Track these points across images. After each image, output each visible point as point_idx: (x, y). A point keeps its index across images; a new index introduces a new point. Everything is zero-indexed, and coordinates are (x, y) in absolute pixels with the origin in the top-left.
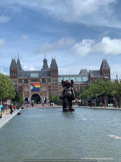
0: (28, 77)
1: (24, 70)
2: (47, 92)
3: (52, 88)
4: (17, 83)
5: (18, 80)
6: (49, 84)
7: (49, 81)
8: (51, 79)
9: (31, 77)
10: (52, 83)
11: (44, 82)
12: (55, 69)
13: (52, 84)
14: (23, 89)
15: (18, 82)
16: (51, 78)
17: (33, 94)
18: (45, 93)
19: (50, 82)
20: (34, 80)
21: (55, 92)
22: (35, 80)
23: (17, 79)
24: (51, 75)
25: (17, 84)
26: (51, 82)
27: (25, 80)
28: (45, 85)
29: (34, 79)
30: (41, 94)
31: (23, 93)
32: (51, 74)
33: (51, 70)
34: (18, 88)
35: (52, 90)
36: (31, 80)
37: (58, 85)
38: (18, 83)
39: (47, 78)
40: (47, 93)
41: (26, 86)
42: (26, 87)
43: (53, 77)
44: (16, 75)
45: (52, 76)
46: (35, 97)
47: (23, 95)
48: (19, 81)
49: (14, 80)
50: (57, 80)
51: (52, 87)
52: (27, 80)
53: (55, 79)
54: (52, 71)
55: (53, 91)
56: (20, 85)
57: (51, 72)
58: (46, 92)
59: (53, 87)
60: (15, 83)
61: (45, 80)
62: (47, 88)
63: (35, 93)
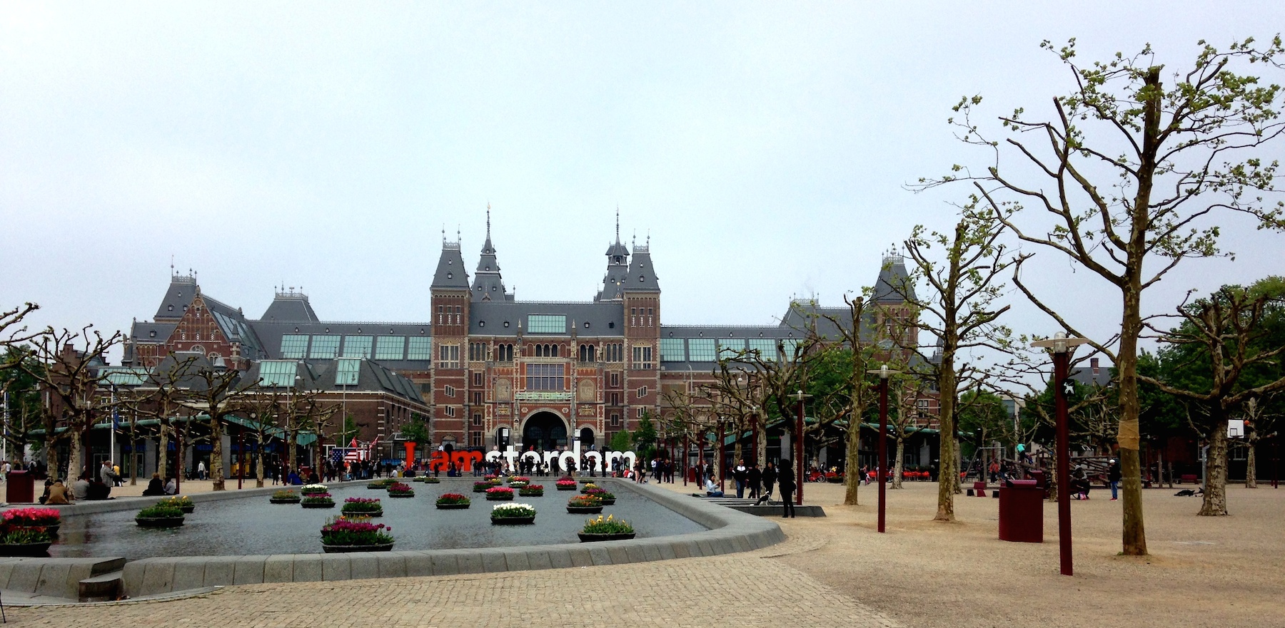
0: (518, 334)
1: (512, 297)
2: (601, 408)
3: (626, 390)
4: (462, 358)
5: (467, 346)
6: (613, 367)
7: (614, 354)
8: (625, 345)
9: (530, 331)
10: (629, 366)
11: (591, 359)
12: (644, 296)
13: (626, 367)
14: (486, 389)
15: (467, 355)
16: (626, 340)
17: (535, 412)
18: (587, 410)
19: (621, 359)
20: (543, 347)
21: (643, 406)
22: (547, 347)
23: (466, 340)
24: (626, 324)
25: (462, 364)
26: (625, 360)
27: (502, 346)
28: (591, 373)
29: (542, 341)
30: (568, 416)
31: (489, 407)
32: (626, 321)
33: (626, 303)
35: (626, 397)
36: (530, 347)
37: (658, 376)
38: (467, 361)
39: (605, 341)
40: (601, 413)
41: (503, 372)
42: (503, 381)
43: (634, 336)
44: (462, 321)
45: (629, 329)
47: (486, 418)
48: (471, 349)
49: (449, 345)
50: (655, 348)
51: (626, 383)
52: (510, 347)
53: (642, 345)
54: (629, 306)
55: (630, 402)
56: (478, 367)
57: (626, 311)
58: (594, 405)
59: (632, 384)
60: (454, 357)
61: (595, 348)
62: (601, 388)
63: (541, 410)
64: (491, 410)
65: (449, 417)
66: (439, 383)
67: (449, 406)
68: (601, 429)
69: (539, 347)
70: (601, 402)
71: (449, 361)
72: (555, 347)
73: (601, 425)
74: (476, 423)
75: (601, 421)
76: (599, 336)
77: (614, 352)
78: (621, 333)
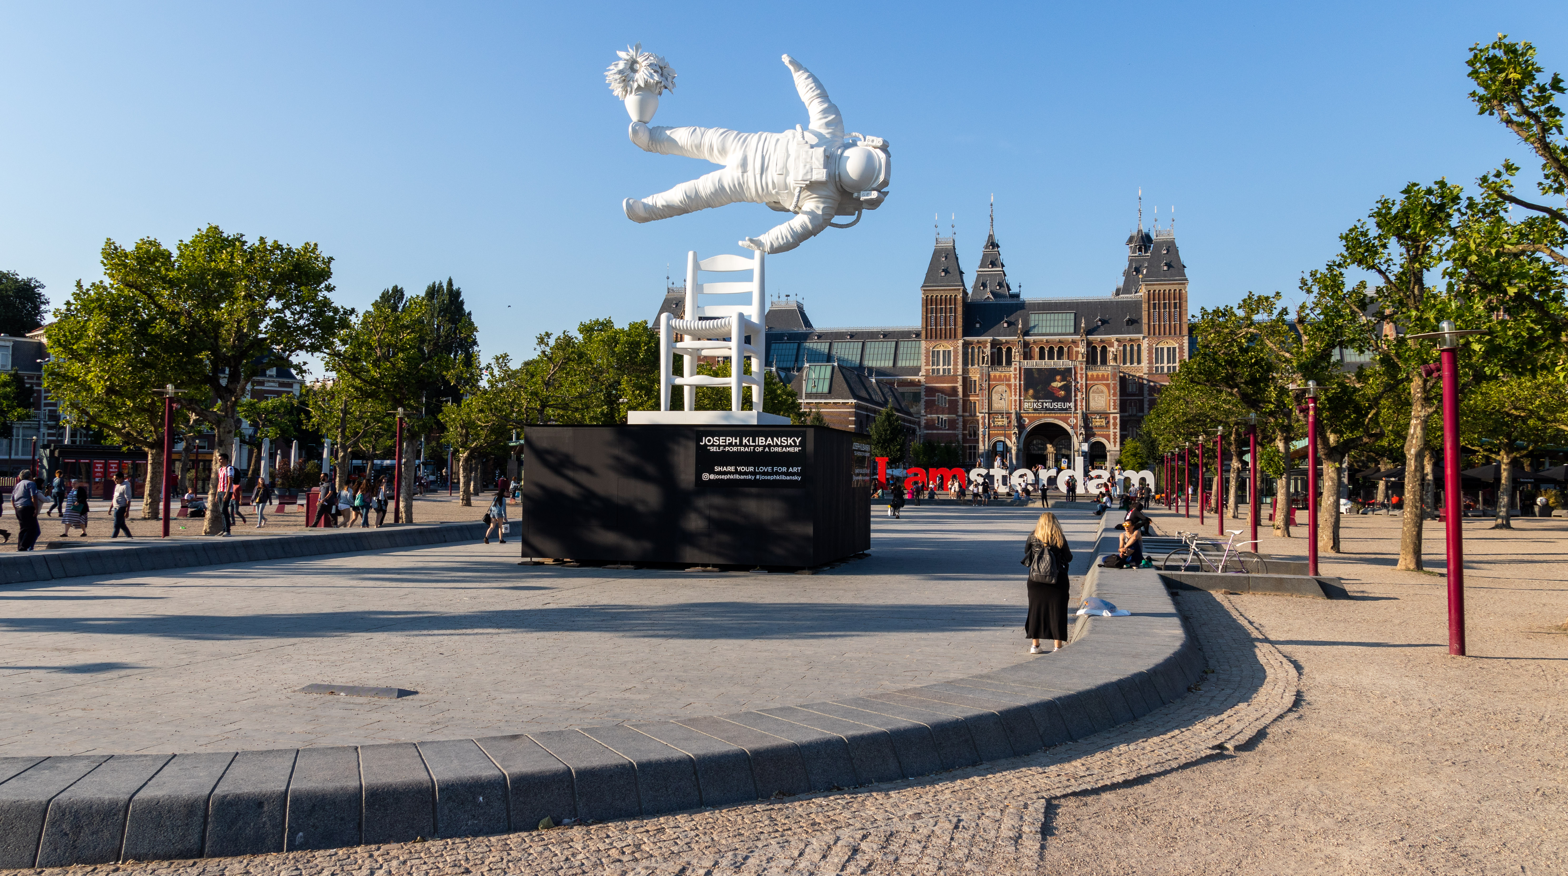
0: (1017, 335)
1: (1017, 296)
2: (1115, 418)
4: (956, 364)
5: (961, 350)
6: (1130, 371)
8: (1145, 346)
10: (1150, 368)
11: (1103, 362)
12: (1168, 287)
13: (1145, 371)
14: (981, 398)
15: (960, 360)
16: (1145, 340)
17: (1037, 423)
18: (1099, 422)
19: (1139, 362)
20: (1047, 350)
22: (1051, 349)
23: (960, 344)
25: (956, 370)
26: (1145, 362)
27: (1000, 350)
28: (1103, 378)
29: (1046, 343)
30: (1074, 428)
31: (984, 418)
32: (1146, 317)
33: (1146, 296)
34: (960, 390)
35: (1145, 406)
36: (1033, 350)
38: (960, 367)
39: (1120, 342)
40: (1115, 425)
41: (1000, 379)
43: (1156, 335)
45: (1149, 327)
46: (1050, 439)
47: (981, 431)
48: (965, 354)
49: (941, 349)
51: (1145, 389)
52: (1009, 350)
53: (1165, 345)
56: (973, 373)
58: (1104, 415)
59: (1153, 391)
60: (947, 361)
61: (1109, 349)
62: (1114, 395)
63: (1043, 421)
64: (987, 421)
65: (941, 429)
67: (941, 416)
68: (1115, 442)
69: (1042, 349)
70: (1116, 411)
71: (941, 367)
72: (1061, 349)
73: (1115, 438)
74: (970, 436)
75: (1115, 433)
76: (1113, 337)
77: (1132, 354)
78: (1140, 332)
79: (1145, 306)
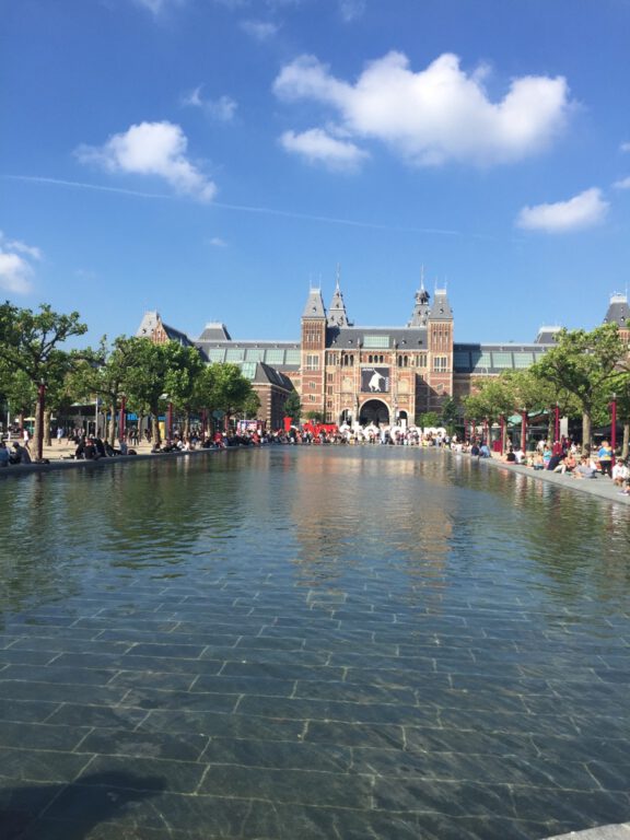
0: (357, 348)
2: (412, 398)
3: (429, 386)
4: (321, 364)
5: (324, 356)
6: (421, 370)
8: (429, 356)
9: (365, 346)
10: (432, 369)
11: (406, 365)
12: (442, 323)
13: (429, 371)
14: (336, 385)
15: (323, 362)
16: (429, 353)
17: (368, 399)
18: (404, 400)
19: (425, 365)
20: (373, 357)
22: (376, 357)
23: (323, 352)
24: (429, 342)
25: (321, 368)
26: (429, 366)
27: (346, 356)
28: (406, 374)
29: (373, 353)
30: (390, 402)
31: (338, 396)
33: (430, 328)
34: (323, 379)
35: (429, 391)
36: (365, 357)
37: (451, 377)
38: (323, 366)
39: (415, 354)
40: (412, 401)
41: (347, 373)
42: (348, 379)
43: (435, 350)
44: (321, 340)
45: (432, 345)
46: (375, 409)
47: (336, 403)
48: (326, 358)
49: (313, 355)
50: (449, 359)
51: (428, 381)
52: (352, 357)
53: (440, 356)
54: (433, 330)
56: (331, 370)
58: (407, 395)
59: (433, 382)
60: (316, 362)
61: (408, 358)
62: (412, 384)
63: (372, 398)
65: (311, 402)
66: (305, 380)
67: (311, 394)
69: (371, 357)
70: (413, 393)
71: (312, 365)
72: (381, 357)
73: (412, 409)
74: (329, 407)
75: (412, 406)
76: (412, 351)
77: (421, 361)
78: (426, 348)
79: (429, 333)
